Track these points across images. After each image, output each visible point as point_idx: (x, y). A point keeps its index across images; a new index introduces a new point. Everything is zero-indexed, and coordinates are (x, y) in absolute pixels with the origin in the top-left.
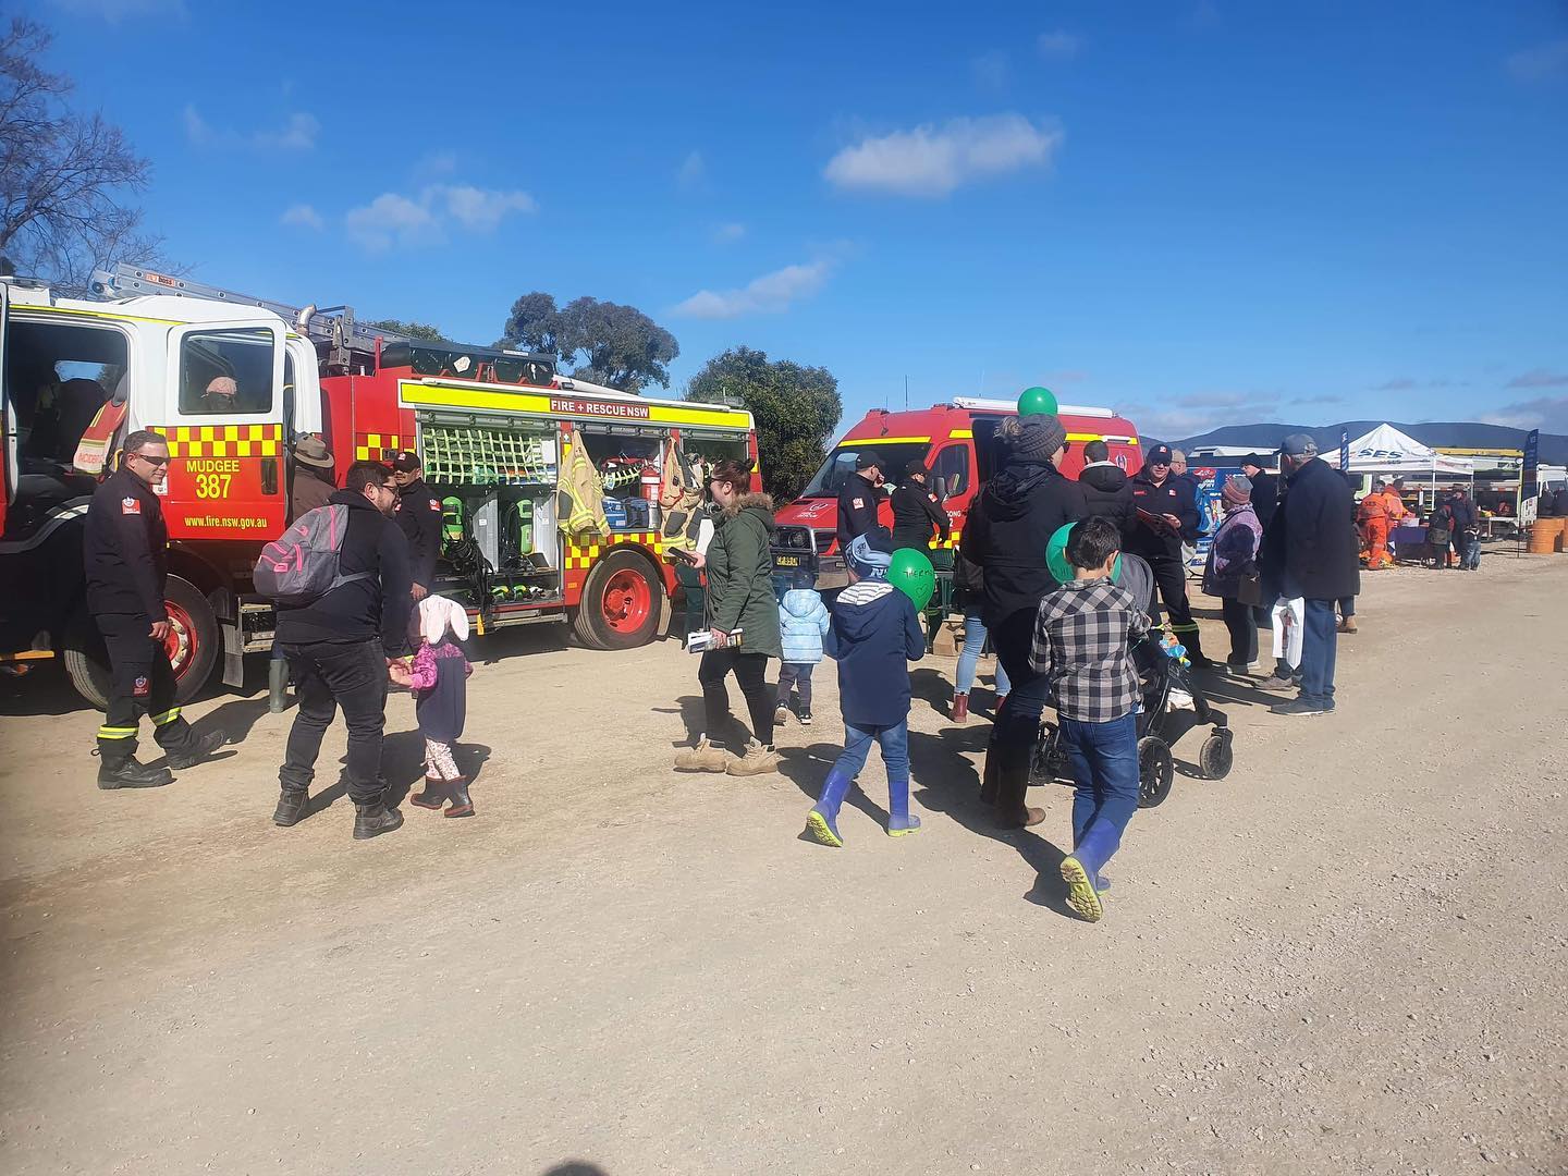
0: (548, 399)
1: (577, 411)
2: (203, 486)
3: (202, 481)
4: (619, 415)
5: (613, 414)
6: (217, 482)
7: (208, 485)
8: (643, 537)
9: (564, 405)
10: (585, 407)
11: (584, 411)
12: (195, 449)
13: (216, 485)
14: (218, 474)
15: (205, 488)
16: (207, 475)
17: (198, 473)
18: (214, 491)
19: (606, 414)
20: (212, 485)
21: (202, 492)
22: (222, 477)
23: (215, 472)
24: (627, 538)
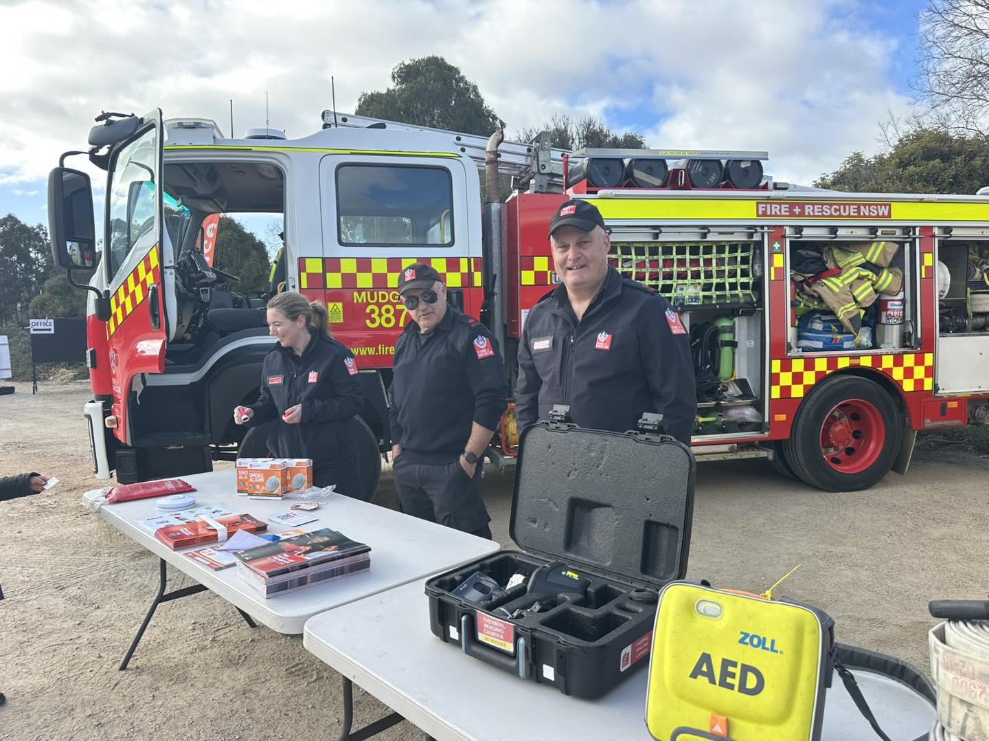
0: (754, 202)
1: (792, 214)
2: (374, 316)
3: (373, 311)
4: (849, 216)
5: (840, 216)
6: (392, 311)
7: (380, 315)
8: (877, 359)
9: (775, 209)
10: (803, 210)
11: (802, 214)
12: (365, 280)
13: (390, 315)
14: (394, 305)
15: (377, 319)
16: (380, 305)
17: (368, 304)
18: (388, 320)
19: (831, 216)
20: (386, 315)
21: (373, 321)
22: (398, 307)
23: (389, 302)
24: (855, 362)
